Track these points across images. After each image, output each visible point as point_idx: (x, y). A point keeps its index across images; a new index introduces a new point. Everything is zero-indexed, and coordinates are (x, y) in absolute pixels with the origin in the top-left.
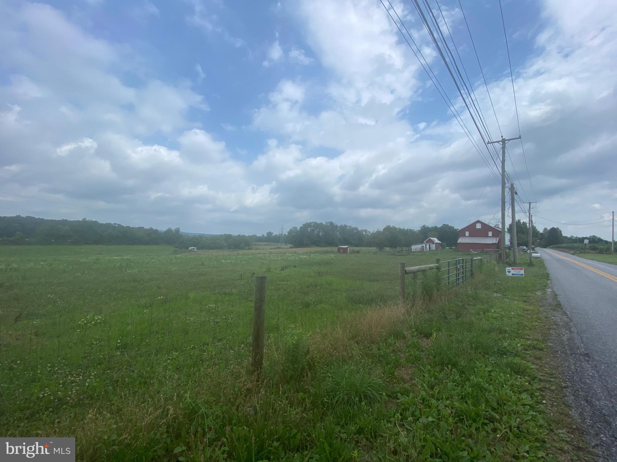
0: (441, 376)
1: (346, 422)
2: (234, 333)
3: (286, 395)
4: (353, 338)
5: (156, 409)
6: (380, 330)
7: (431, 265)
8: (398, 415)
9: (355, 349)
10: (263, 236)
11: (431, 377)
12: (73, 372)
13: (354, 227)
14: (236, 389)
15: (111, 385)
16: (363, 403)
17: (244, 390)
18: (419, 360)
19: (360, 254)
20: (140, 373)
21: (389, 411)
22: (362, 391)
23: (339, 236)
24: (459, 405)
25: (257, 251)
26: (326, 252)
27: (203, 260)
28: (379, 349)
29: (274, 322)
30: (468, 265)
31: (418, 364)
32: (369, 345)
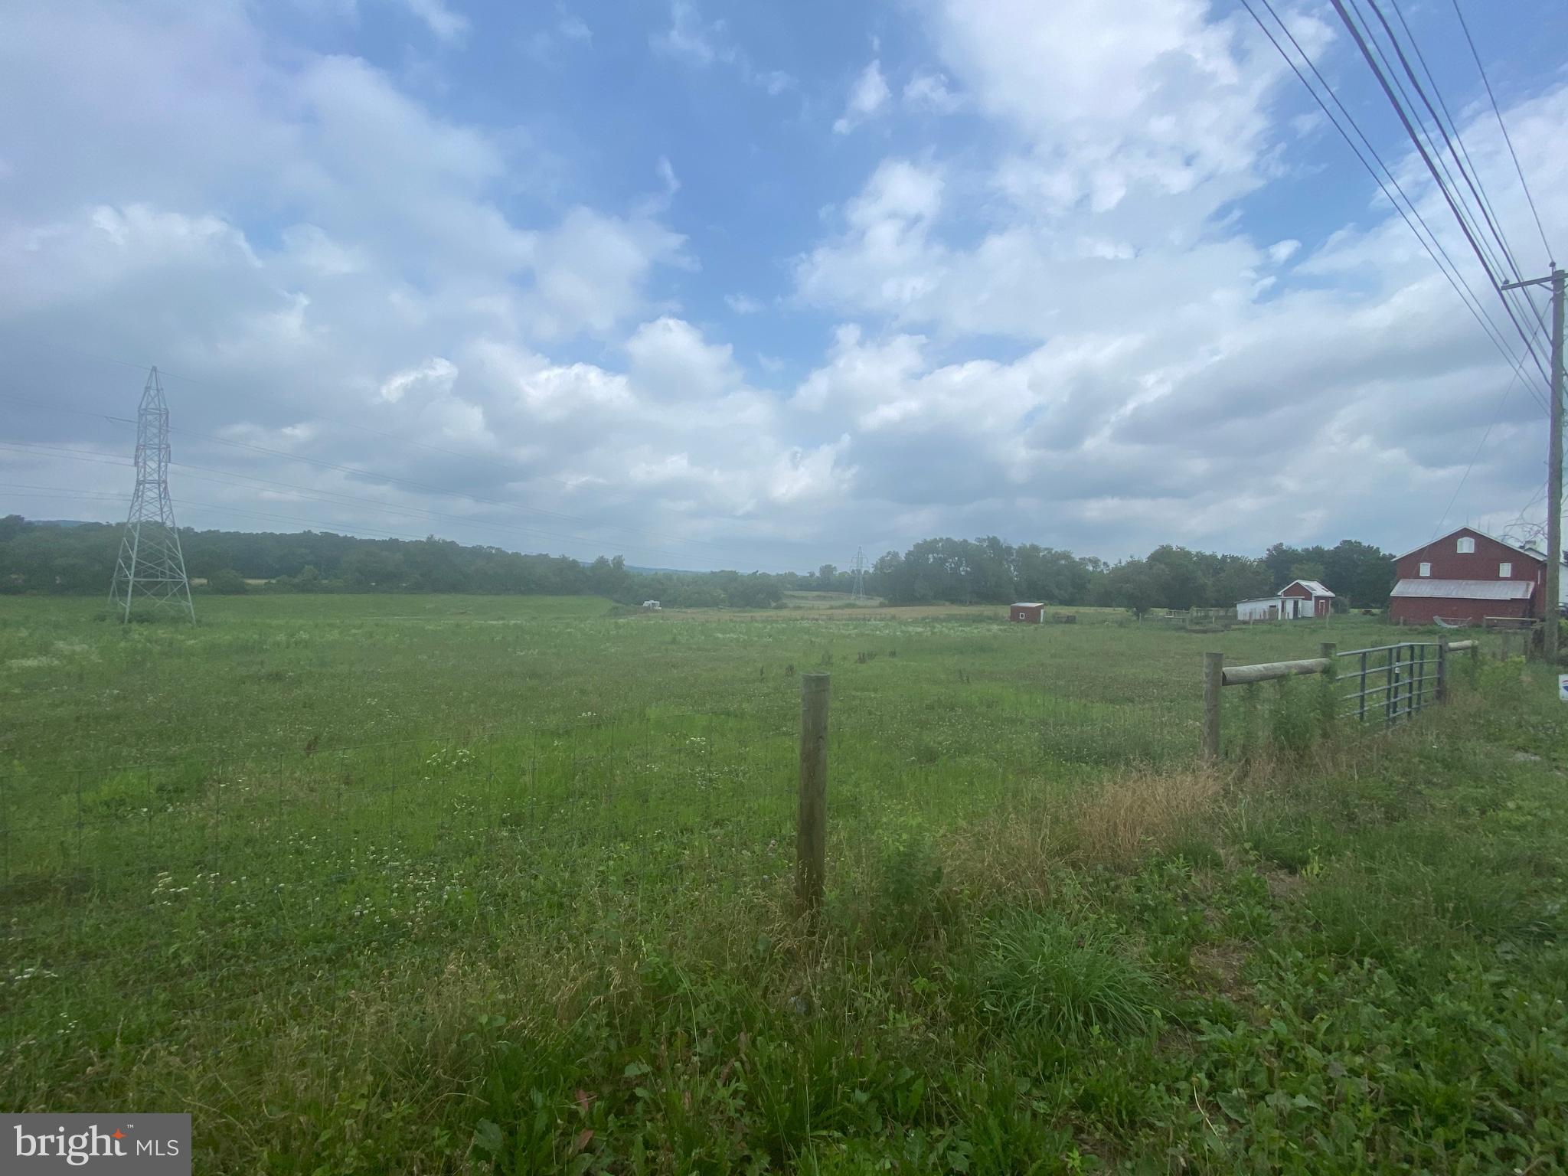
0: (1338, 984)
1: (1047, 1074)
2: (750, 808)
3: (884, 978)
4: (1061, 852)
5: (584, 968)
6: (1143, 837)
7: (1305, 662)
8: (1202, 1075)
9: (1070, 882)
10: (812, 575)
11: (1305, 985)
12: (418, 867)
13: (1059, 550)
14: (761, 947)
15: (491, 902)
16: (1096, 1029)
17: (779, 951)
18: (1266, 933)
19: (1076, 627)
20: (549, 883)
21: (1174, 1061)
22: (1090, 995)
23: (1016, 576)
24: (1393, 1073)
25: (798, 614)
26: (978, 619)
27: (675, 631)
28: (1139, 890)
29: (846, 790)
30: (1430, 665)
31: (1263, 942)
32: (1108, 875)
